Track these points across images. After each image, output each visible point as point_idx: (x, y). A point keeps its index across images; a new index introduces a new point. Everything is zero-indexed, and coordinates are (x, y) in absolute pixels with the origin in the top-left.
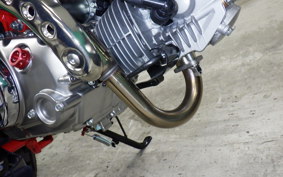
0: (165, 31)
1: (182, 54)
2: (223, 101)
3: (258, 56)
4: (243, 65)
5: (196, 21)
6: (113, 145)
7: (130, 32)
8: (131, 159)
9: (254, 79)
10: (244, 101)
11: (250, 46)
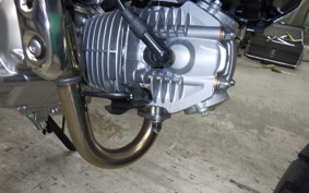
0: (150, 73)
1: (152, 103)
2: (175, 149)
3: (230, 126)
4: (213, 126)
5: (183, 84)
6: (44, 132)
7: (116, 52)
8: (56, 153)
9: (213, 145)
10: (192, 161)
11: (229, 112)
